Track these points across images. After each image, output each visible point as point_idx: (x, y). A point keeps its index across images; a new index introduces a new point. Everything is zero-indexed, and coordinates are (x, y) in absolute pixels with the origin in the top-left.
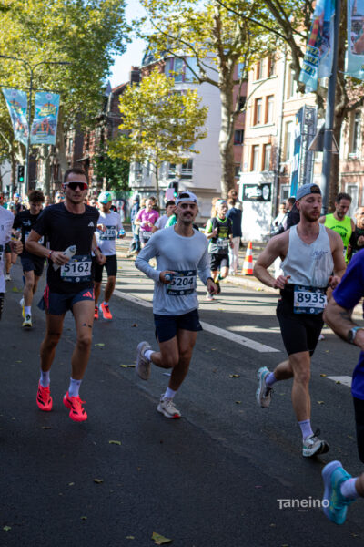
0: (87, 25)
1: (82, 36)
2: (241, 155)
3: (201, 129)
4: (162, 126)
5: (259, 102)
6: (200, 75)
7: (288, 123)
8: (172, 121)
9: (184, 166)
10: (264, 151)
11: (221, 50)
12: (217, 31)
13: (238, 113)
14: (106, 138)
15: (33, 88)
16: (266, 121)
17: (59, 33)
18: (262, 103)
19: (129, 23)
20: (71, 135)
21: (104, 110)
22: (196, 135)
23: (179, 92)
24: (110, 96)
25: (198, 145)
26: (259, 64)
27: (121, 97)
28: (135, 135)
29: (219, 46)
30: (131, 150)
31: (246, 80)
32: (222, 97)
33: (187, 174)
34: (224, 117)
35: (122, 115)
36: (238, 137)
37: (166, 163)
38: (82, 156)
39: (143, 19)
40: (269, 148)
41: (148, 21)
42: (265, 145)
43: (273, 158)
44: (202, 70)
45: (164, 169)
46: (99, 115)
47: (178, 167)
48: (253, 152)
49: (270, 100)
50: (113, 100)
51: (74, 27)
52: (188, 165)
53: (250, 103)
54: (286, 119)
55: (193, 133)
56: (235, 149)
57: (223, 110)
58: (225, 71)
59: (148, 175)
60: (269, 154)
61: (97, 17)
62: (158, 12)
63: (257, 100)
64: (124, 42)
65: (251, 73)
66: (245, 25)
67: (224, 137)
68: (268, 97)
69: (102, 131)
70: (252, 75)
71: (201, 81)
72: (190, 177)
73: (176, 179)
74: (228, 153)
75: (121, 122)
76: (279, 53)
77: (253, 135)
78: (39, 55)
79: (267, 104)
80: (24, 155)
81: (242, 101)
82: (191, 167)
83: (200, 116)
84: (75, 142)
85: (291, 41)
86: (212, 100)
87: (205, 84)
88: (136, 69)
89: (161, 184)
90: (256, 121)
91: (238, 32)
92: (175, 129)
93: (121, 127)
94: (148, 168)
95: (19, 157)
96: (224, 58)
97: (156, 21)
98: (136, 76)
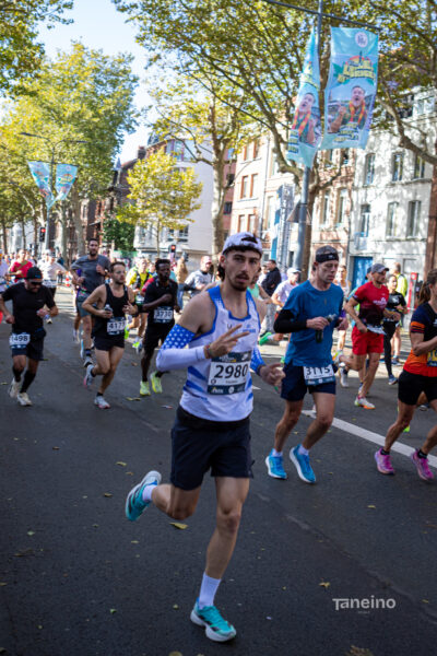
0: (101, 111)
1: (96, 120)
2: (229, 223)
3: (197, 201)
4: (164, 198)
5: (245, 180)
6: (197, 156)
7: (269, 197)
8: (172, 194)
9: (181, 231)
10: (249, 220)
11: (214, 135)
12: (212, 118)
13: (227, 188)
14: (115, 206)
15: (53, 163)
16: (251, 195)
17: (76, 118)
18: (248, 180)
19: (139, 109)
20: (85, 202)
21: (114, 182)
22: (192, 206)
23: (178, 169)
24: (119, 171)
25: (192, 215)
26: (246, 148)
27: (129, 171)
28: (140, 203)
29: (213, 132)
30: (137, 216)
31: (235, 161)
32: (215, 173)
33: (183, 238)
34: (216, 191)
35: (130, 186)
36: (227, 208)
37: (165, 229)
38: (94, 219)
39: (150, 107)
40: (253, 218)
41: (153, 108)
42: (250, 215)
43: (256, 227)
44: (198, 152)
45: (164, 234)
46: (110, 185)
47: (176, 232)
48: (240, 221)
49: (255, 178)
50: (122, 174)
51: (91, 113)
52: (184, 231)
53: (238, 180)
54: (267, 194)
55: (189, 204)
56: (225, 218)
57: (216, 184)
58: (218, 152)
59: (150, 238)
60: (252, 223)
61: (109, 104)
62: (163, 101)
63: (244, 177)
64: (133, 125)
65: (239, 155)
66: (236, 115)
67: (215, 207)
68: (253, 175)
69: (112, 200)
70: (240, 157)
71: (198, 160)
72: (186, 241)
73: (175, 242)
74: (217, 222)
75: (129, 192)
76: (263, 139)
77: (239, 207)
78: (59, 133)
79: (252, 181)
80: (45, 219)
81: (231, 178)
82: (186, 232)
83: (196, 190)
84: (89, 208)
85: (273, 129)
86: (206, 176)
87: (201, 163)
88: (142, 148)
89: (161, 245)
90: (242, 195)
91: (230, 120)
92: (174, 201)
93: (129, 196)
94: (151, 233)
95: (41, 220)
96: (217, 142)
97: (161, 109)
98: (142, 154)
